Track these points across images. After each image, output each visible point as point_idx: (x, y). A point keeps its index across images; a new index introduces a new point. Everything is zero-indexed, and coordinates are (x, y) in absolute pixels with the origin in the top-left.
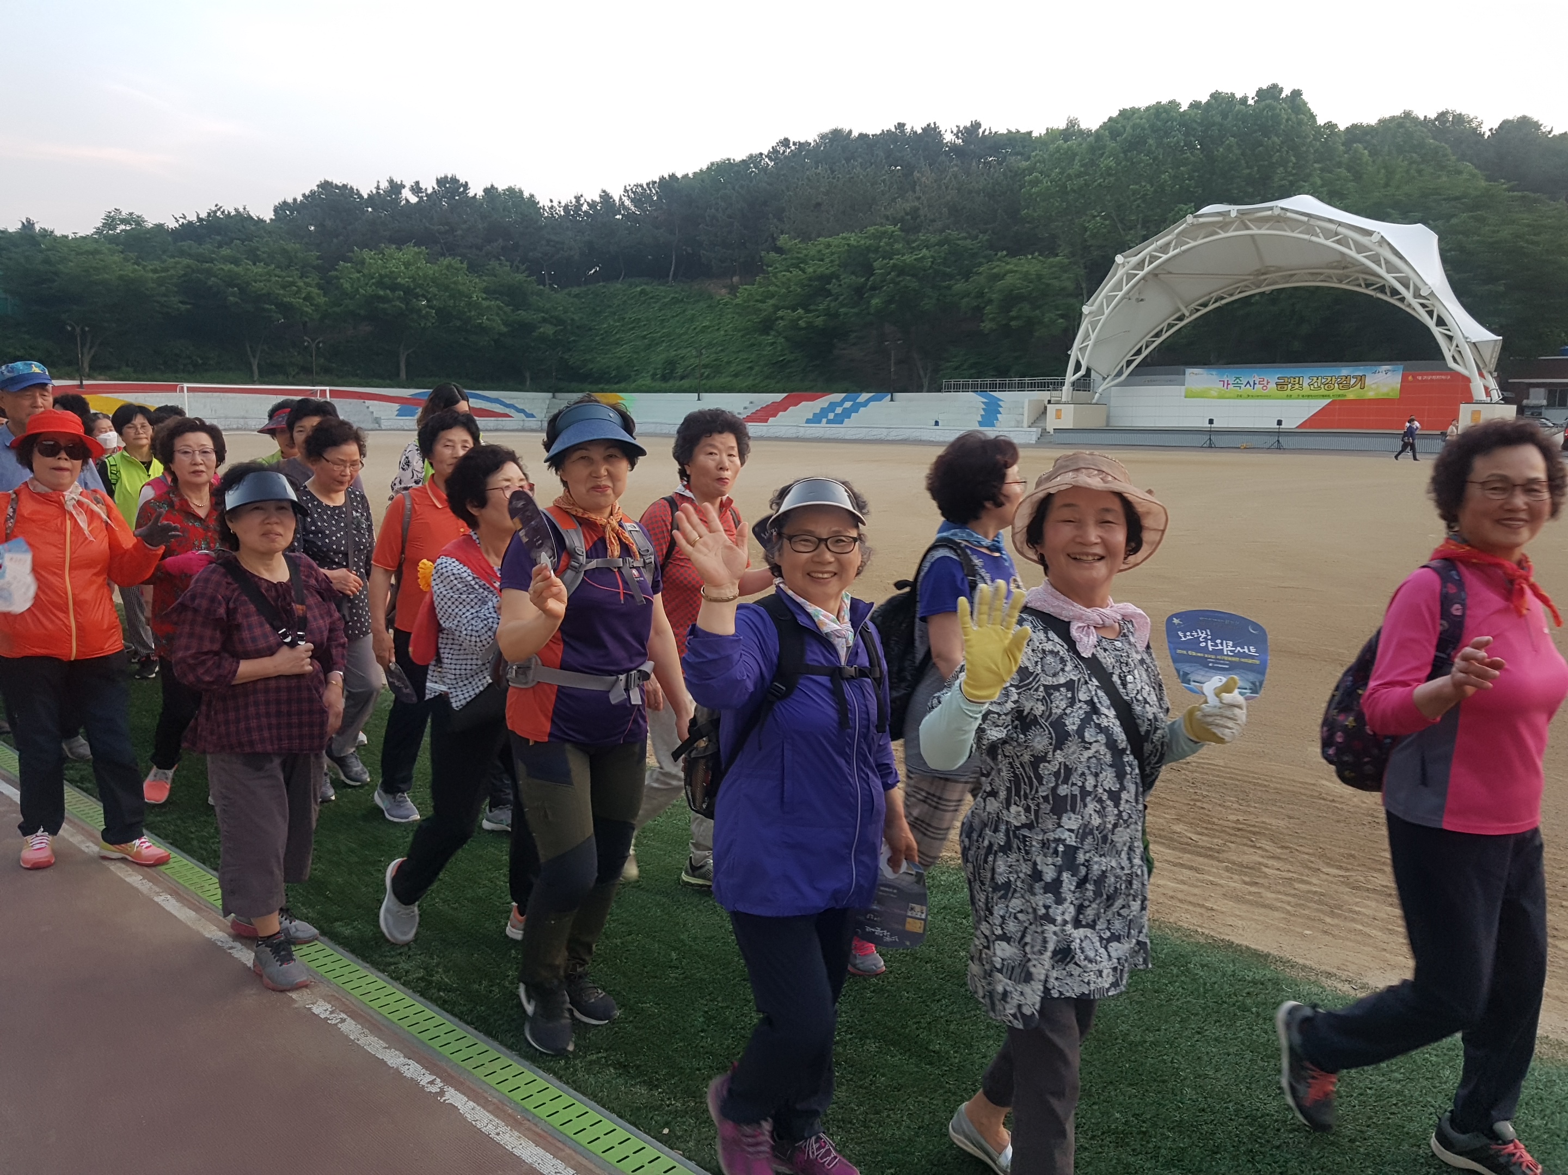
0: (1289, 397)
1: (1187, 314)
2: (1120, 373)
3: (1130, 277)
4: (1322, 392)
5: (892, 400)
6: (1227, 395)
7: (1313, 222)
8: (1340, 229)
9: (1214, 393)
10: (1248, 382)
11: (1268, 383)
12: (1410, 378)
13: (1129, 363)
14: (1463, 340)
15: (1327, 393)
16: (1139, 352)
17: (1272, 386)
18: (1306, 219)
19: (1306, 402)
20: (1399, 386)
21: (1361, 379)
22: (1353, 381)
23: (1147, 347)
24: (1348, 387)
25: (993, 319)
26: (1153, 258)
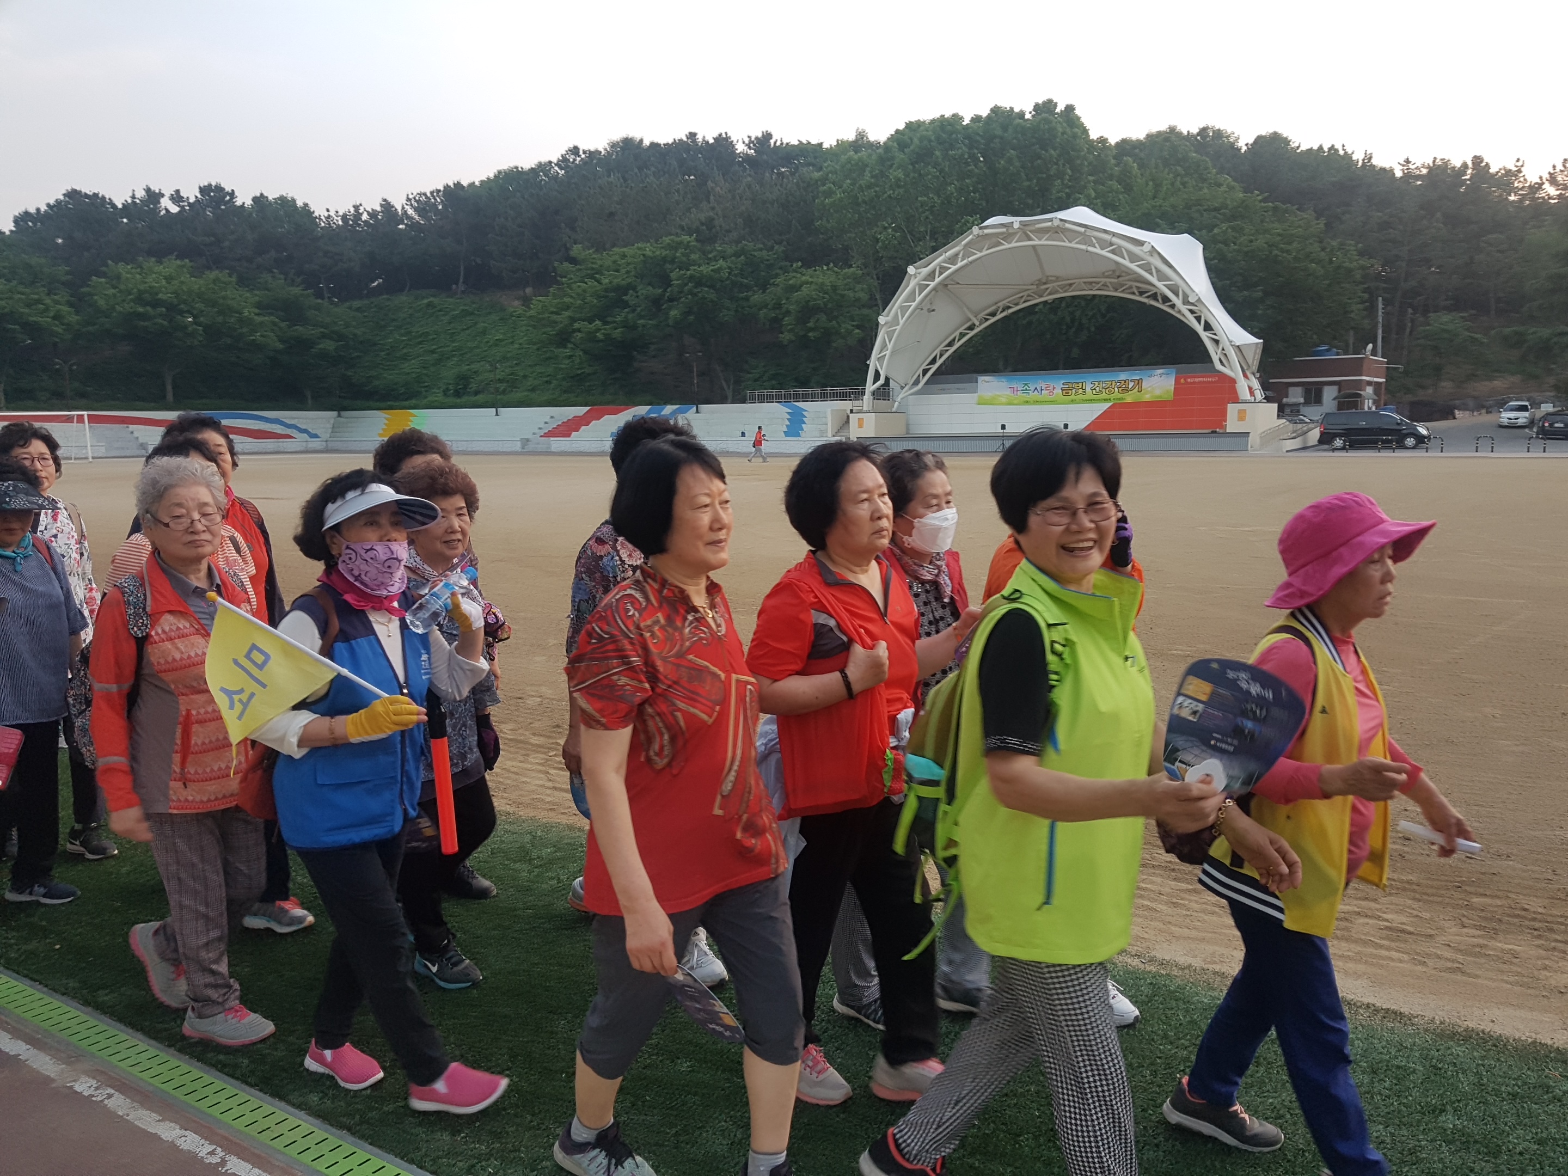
0: (1073, 401)
1: (977, 323)
2: (917, 382)
3: (922, 288)
4: (1104, 396)
5: (697, 412)
6: (1017, 401)
7: (1089, 232)
8: (1115, 240)
9: (1004, 400)
10: (1036, 388)
11: (1054, 388)
12: (1182, 381)
13: (925, 372)
14: (1228, 343)
15: (1108, 397)
16: (933, 361)
17: (1058, 391)
18: (1083, 230)
19: (1088, 406)
20: (1173, 388)
21: (1139, 382)
22: (1131, 386)
23: (941, 356)
24: (1127, 390)
25: (791, 331)
26: (943, 269)
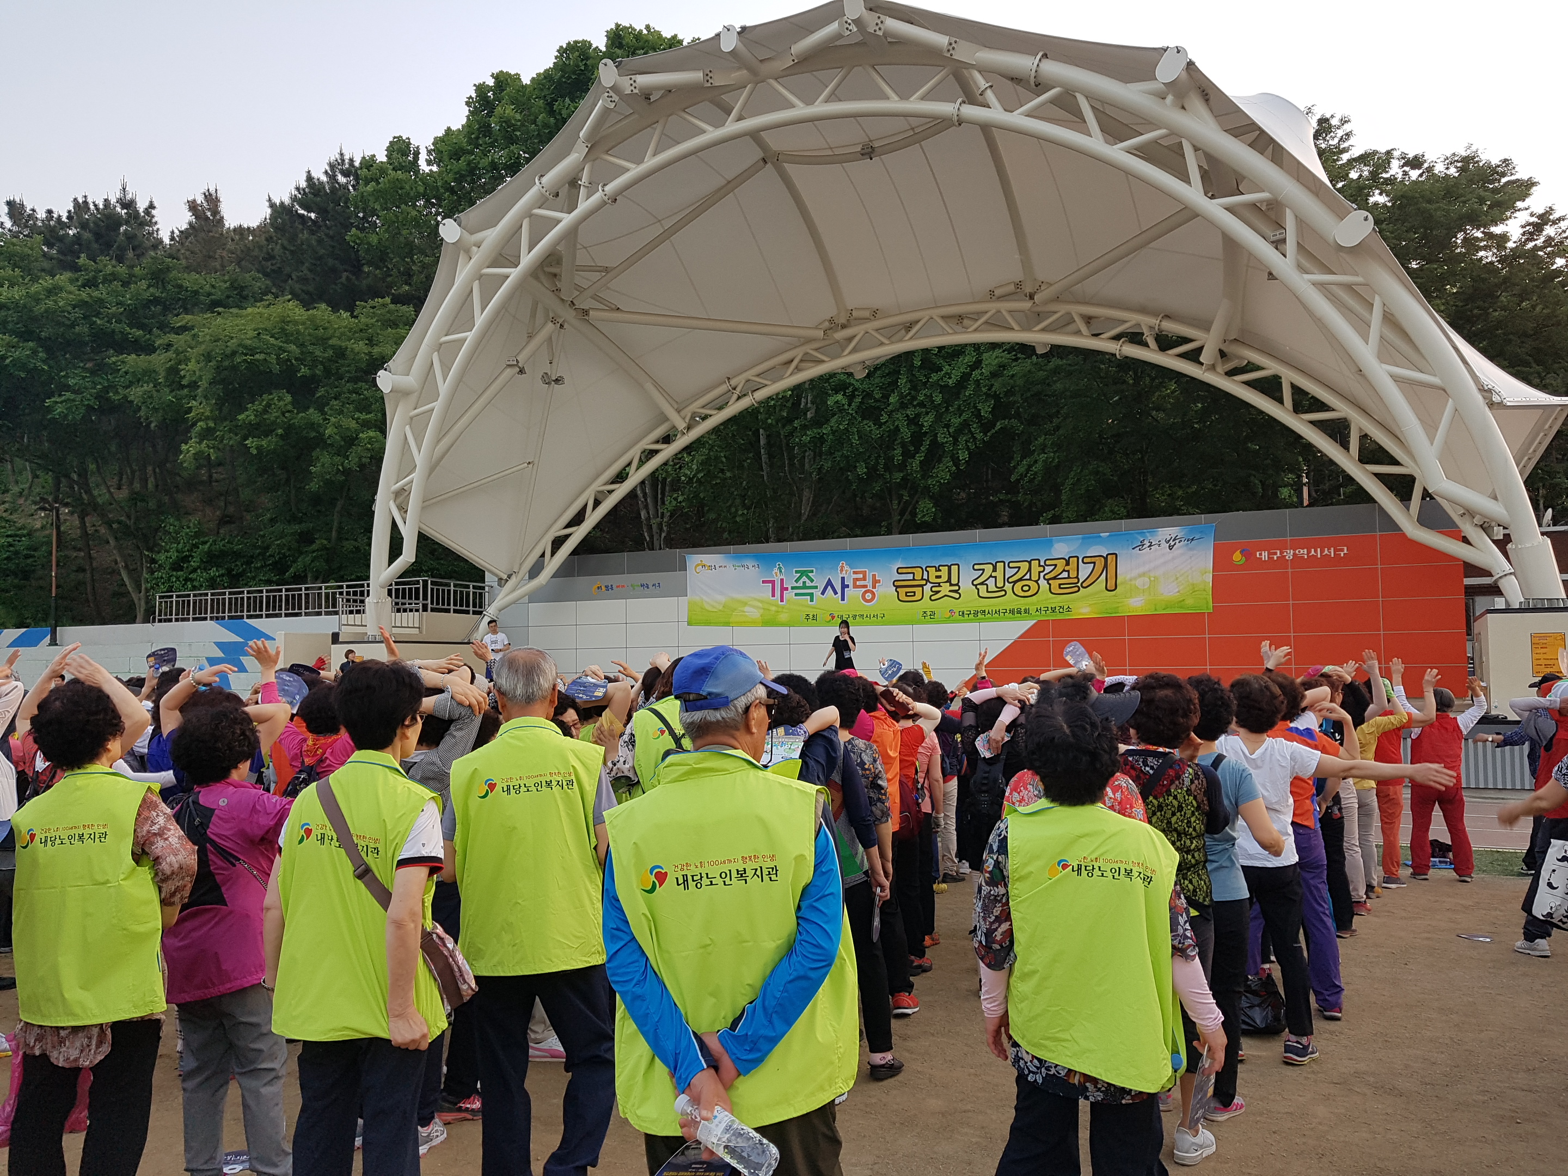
0: (930, 616)
1: (681, 425)
4: (1009, 600)
5: (54, 642)
6: (783, 617)
8: (1052, 69)
9: (753, 613)
10: (829, 583)
11: (875, 582)
13: (558, 543)
14: (1479, 397)
15: (1022, 603)
17: (886, 591)
19: (970, 629)
20: (1209, 578)
21: (1107, 564)
22: (1085, 571)
24: (1076, 586)
